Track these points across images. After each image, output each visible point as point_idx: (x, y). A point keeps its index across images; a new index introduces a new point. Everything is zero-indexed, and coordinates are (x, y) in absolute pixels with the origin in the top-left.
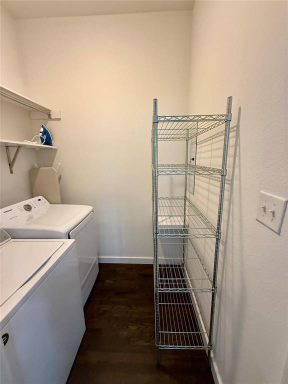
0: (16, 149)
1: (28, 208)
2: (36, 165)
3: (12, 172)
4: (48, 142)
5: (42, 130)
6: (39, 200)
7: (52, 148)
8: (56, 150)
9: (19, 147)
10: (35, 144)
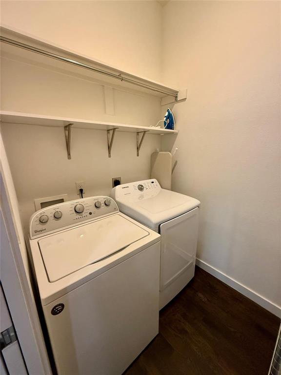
0: (142, 134)
1: (141, 188)
2: (158, 149)
3: (138, 155)
4: (170, 126)
5: (167, 114)
6: (153, 182)
7: (173, 133)
8: (176, 134)
9: (145, 132)
10: (158, 128)
